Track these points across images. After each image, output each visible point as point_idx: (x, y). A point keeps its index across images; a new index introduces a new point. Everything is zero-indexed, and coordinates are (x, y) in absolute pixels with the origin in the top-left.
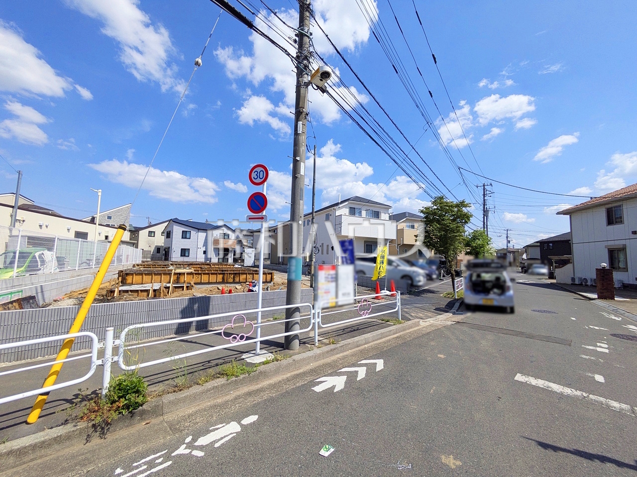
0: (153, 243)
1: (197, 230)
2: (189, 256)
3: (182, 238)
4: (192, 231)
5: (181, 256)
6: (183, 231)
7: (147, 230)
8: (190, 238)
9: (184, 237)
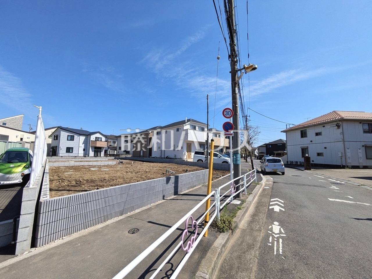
1: (79, 135)
2: (72, 152)
4: (75, 136)
5: (67, 152)
6: (68, 135)
8: (73, 140)
9: (68, 139)
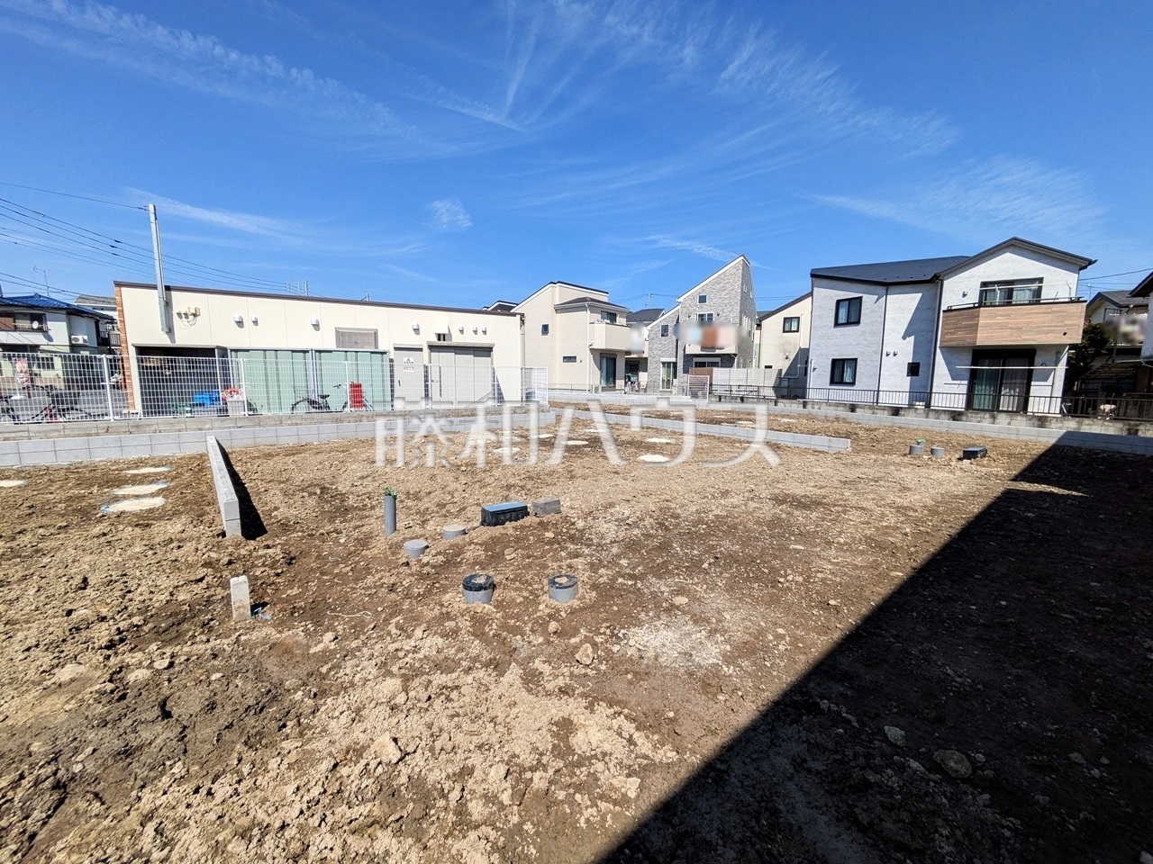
1: (882, 289)
2: (853, 384)
3: (837, 324)
4: (865, 298)
5: (832, 382)
6: (838, 302)
7: (779, 318)
8: (858, 323)
9: (841, 321)
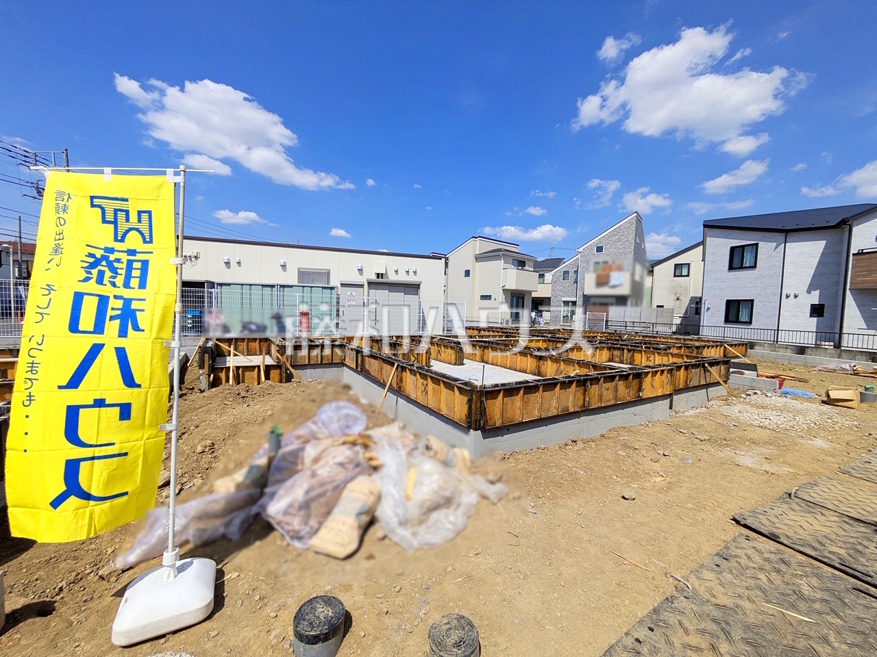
0: (686, 290)
1: (781, 237)
2: (750, 322)
3: (731, 268)
4: (761, 244)
5: (727, 320)
6: (732, 249)
7: (670, 265)
8: (753, 267)
